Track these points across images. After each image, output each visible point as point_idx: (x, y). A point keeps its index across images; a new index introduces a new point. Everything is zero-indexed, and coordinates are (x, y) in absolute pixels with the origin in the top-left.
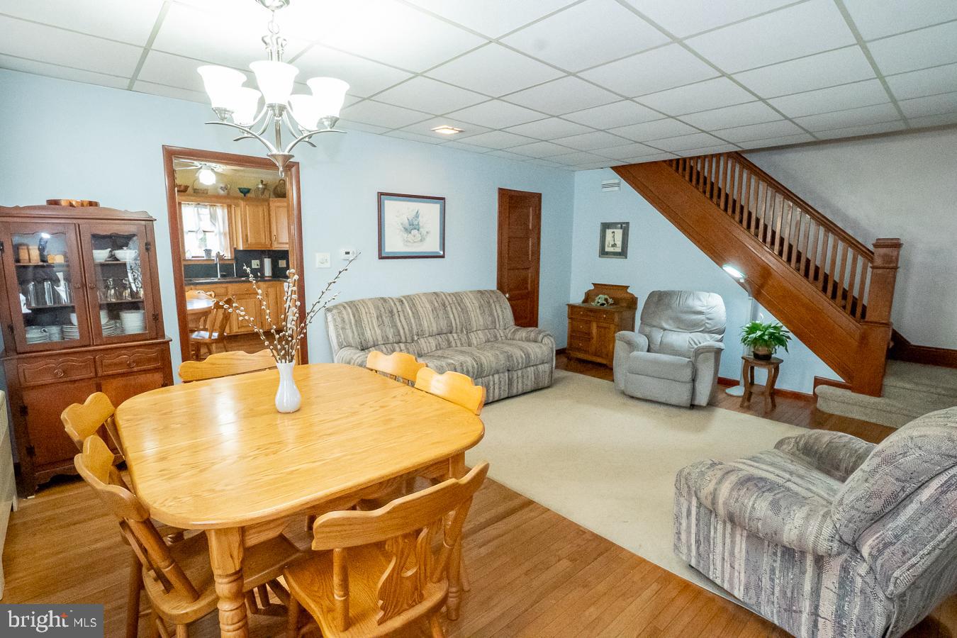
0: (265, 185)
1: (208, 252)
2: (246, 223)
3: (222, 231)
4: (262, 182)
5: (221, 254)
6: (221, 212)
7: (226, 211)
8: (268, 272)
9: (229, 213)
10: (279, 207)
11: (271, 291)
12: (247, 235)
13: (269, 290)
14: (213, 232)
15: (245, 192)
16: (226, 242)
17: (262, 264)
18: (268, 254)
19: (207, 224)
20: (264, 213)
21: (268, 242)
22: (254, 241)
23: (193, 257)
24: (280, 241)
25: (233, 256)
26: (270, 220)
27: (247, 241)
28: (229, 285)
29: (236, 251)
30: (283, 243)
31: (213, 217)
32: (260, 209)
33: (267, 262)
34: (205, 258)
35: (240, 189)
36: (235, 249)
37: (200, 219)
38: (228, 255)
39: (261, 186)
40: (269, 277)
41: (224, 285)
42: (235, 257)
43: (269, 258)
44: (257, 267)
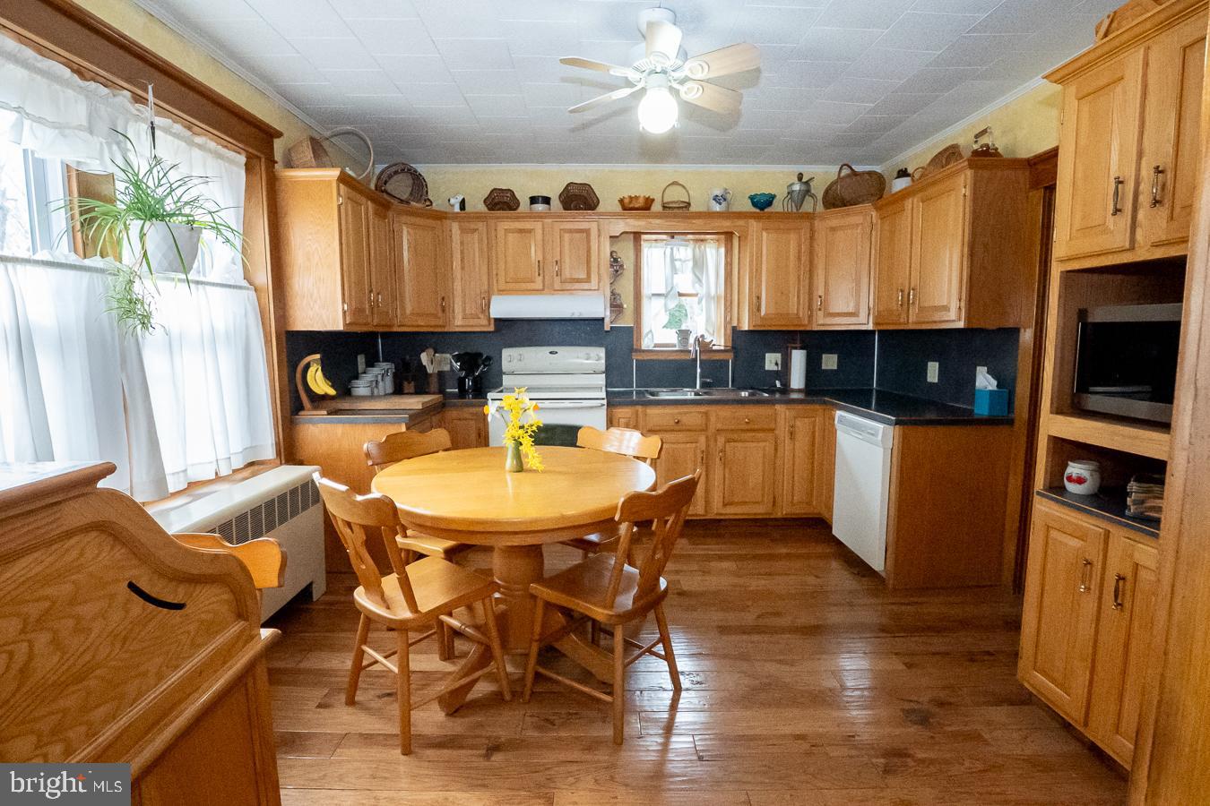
0: (807, 183)
1: (684, 335)
2: (759, 271)
3: (713, 292)
4: (800, 177)
5: (708, 340)
6: (714, 253)
7: (722, 250)
8: (797, 380)
9: (729, 252)
10: (833, 229)
11: (802, 425)
12: (759, 298)
13: (798, 423)
14: (696, 295)
15: (762, 203)
16: (718, 315)
17: (786, 363)
18: (802, 341)
19: (685, 282)
20: (800, 246)
21: (803, 313)
22: (772, 311)
23: (656, 346)
24: (832, 310)
25: (730, 344)
26: (811, 262)
27: (759, 309)
28: (713, 409)
29: (736, 333)
30: (839, 315)
31: (699, 264)
32: (793, 237)
33: (798, 358)
34: (677, 349)
35: (752, 198)
36: (734, 329)
37: (674, 270)
38: (719, 341)
39: (797, 187)
40: (799, 391)
41: (703, 409)
42: (733, 348)
43: (802, 348)
44: (775, 368)
